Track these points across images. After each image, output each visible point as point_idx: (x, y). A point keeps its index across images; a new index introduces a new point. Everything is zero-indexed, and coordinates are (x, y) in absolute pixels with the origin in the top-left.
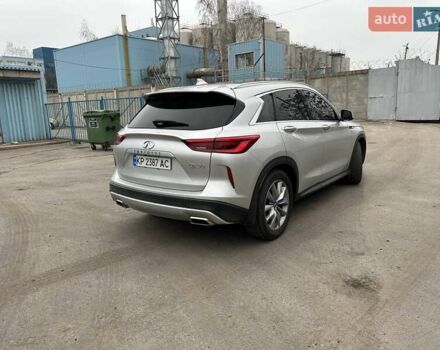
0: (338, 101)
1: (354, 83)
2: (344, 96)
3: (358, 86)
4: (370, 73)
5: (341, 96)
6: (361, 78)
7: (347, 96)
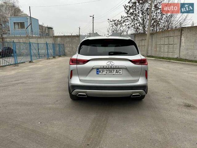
0: (68, 47)
1: (74, 40)
2: (71, 45)
3: (76, 42)
4: (80, 37)
5: (70, 45)
6: (77, 38)
7: (72, 45)
